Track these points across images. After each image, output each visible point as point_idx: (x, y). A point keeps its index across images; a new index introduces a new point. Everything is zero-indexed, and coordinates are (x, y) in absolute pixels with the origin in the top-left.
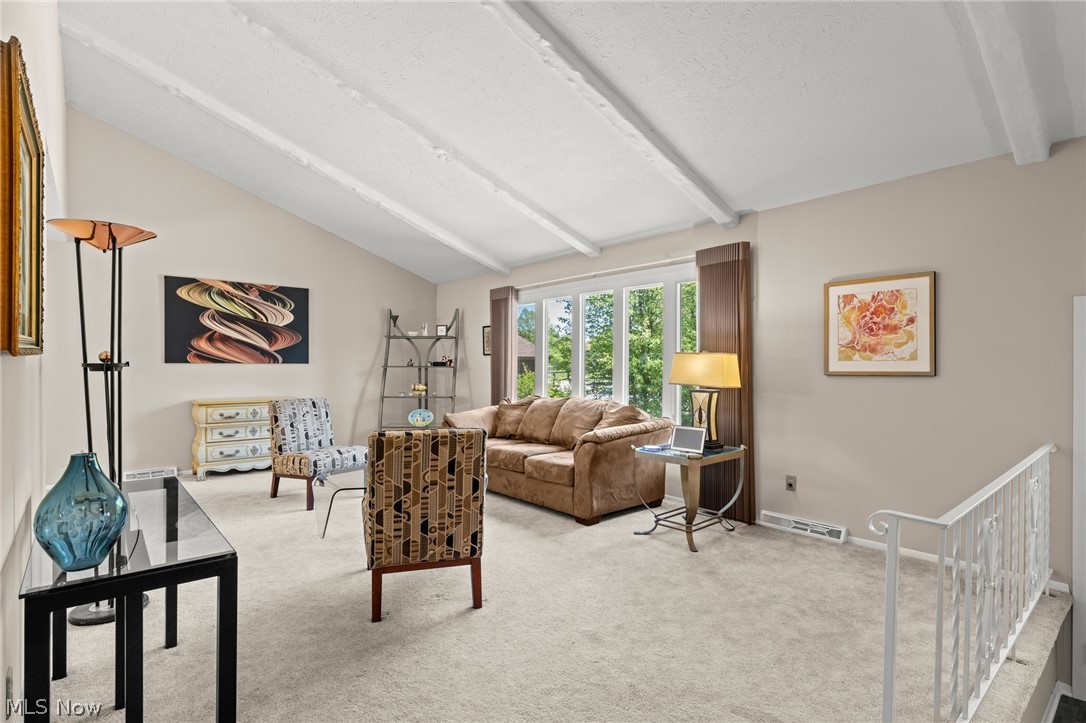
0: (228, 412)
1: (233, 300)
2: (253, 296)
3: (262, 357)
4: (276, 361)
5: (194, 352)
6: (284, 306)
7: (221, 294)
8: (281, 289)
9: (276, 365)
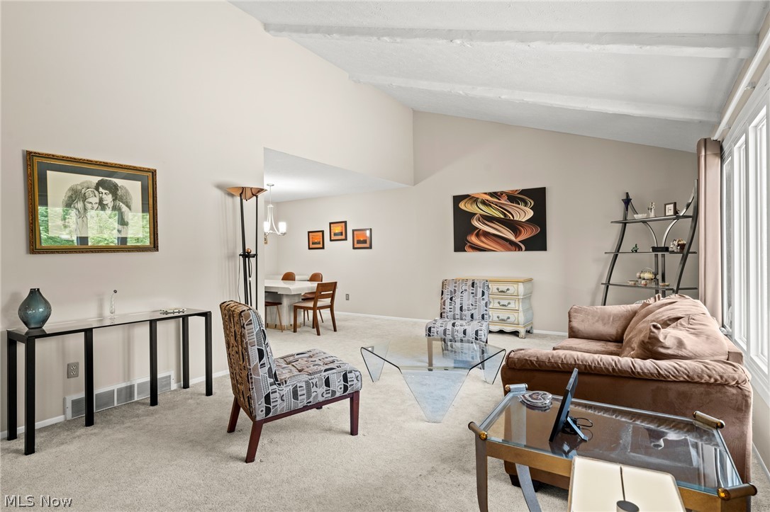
0: (503, 288)
1: (491, 206)
2: (504, 201)
3: (510, 246)
4: (520, 249)
5: (469, 244)
6: (526, 204)
7: (484, 203)
8: (524, 192)
9: (520, 252)
